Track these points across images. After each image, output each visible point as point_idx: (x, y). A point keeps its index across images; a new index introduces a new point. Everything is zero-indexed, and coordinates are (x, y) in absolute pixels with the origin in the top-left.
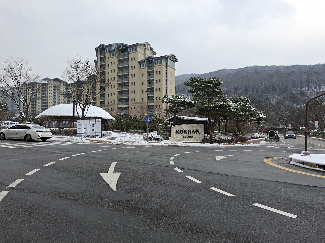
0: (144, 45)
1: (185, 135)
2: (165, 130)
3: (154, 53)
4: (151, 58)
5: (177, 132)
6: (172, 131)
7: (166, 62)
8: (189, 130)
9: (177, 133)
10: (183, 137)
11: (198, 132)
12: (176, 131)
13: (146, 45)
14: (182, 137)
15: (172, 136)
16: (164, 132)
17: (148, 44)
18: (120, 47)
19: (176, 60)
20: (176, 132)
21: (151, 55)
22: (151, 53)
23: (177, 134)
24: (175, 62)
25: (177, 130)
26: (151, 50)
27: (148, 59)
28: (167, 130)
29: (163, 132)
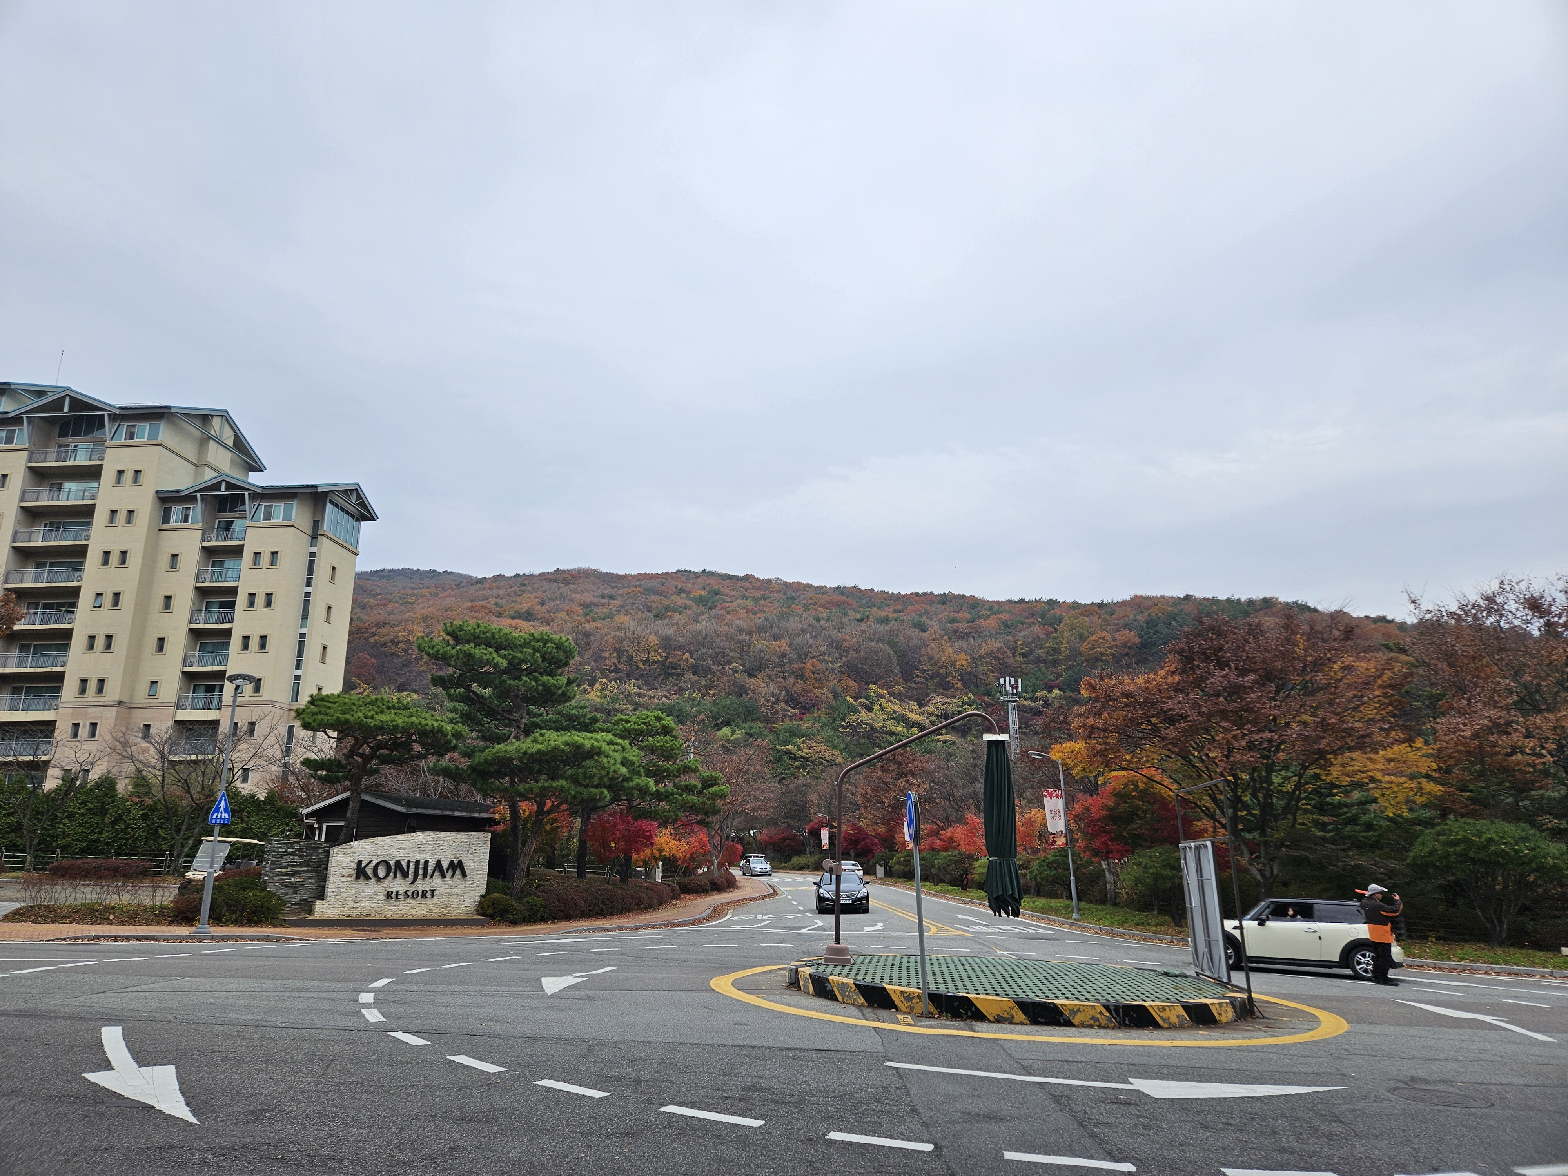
0: (204, 418)
1: (399, 885)
2: (301, 865)
3: (253, 465)
4: (230, 486)
5: (361, 872)
6: (333, 868)
7: (314, 514)
8: (417, 863)
9: (358, 878)
10: (389, 895)
11: (458, 872)
12: (354, 866)
13: (216, 422)
14: (382, 897)
15: (329, 892)
16: (294, 874)
17: (225, 417)
18: (57, 405)
19: (364, 513)
20: (353, 872)
21: (235, 475)
22: (239, 460)
23: (361, 881)
24: (358, 520)
25: (360, 863)
26: (240, 446)
27: (216, 486)
28: (308, 865)
29: (287, 874)
